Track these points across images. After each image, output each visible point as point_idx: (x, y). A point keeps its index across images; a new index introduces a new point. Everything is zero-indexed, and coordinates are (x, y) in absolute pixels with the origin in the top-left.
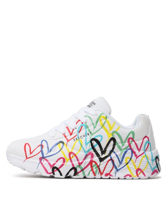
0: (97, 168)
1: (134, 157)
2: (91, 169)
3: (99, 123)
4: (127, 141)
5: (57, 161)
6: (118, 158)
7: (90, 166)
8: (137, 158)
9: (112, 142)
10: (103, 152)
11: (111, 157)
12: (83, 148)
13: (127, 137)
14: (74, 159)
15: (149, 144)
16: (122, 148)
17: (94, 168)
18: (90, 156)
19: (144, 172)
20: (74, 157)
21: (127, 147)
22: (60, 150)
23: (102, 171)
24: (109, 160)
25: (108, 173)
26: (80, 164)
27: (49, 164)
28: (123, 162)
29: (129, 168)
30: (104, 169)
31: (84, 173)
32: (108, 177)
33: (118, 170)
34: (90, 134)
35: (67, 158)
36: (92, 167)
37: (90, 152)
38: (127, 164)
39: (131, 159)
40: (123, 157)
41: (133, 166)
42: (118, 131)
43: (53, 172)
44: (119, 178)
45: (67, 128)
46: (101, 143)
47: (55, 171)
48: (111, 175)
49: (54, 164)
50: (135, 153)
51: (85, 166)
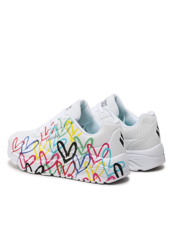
0: (62, 169)
1: (91, 162)
2: (57, 168)
3: (66, 127)
4: (86, 146)
5: (30, 158)
6: (79, 162)
7: (55, 166)
8: (94, 163)
9: (74, 146)
10: (67, 154)
11: (73, 160)
12: (51, 149)
13: (87, 143)
14: (43, 158)
15: (108, 151)
16: (83, 153)
17: (59, 168)
18: (56, 157)
19: (100, 177)
20: (43, 156)
21: (87, 152)
22: (34, 148)
23: (65, 171)
24: (71, 163)
25: (71, 174)
26: (47, 163)
27: (24, 160)
28: (83, 166)
29: (87, 172)
30: (68, 170)
31: (50, 172)
32: (70, 177)
33: (78, 173)
34: (58, 136)
35: (38, 156)
36: (57, 167)
37: (57, 153)
38: (86, 168)
39: (89, 164)
40: (83, 161)
41: (91, 171)
42: (79, 137)
43: (26, 167)
44: (79, 180)
45: (46, 127)
46: (65, 146)
47: (28, 167)
48: (72, 176)
49: (27, 161)
50: (92, 158)
51: (52, 165)
